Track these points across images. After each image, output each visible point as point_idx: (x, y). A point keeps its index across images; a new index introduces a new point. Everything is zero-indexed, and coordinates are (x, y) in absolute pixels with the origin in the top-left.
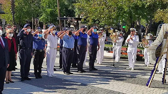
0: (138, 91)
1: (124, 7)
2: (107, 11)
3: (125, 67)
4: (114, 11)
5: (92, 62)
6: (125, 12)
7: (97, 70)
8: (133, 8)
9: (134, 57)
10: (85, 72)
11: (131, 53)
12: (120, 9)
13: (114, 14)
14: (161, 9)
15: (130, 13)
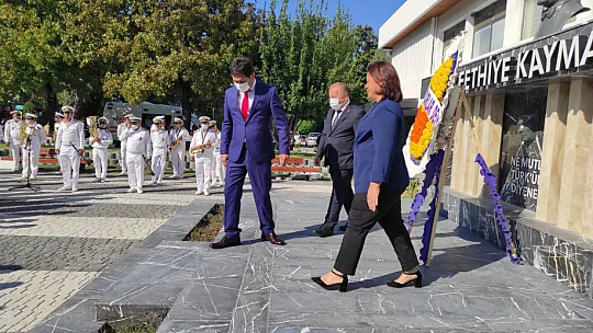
0: (108, 228)
1: (33, 62)
4: (8, 69)
6: (35, 73)
8: (52, 66)
12: (23, 65)
13: (8, 77)
14: (113, 73)
15: (46, 76)
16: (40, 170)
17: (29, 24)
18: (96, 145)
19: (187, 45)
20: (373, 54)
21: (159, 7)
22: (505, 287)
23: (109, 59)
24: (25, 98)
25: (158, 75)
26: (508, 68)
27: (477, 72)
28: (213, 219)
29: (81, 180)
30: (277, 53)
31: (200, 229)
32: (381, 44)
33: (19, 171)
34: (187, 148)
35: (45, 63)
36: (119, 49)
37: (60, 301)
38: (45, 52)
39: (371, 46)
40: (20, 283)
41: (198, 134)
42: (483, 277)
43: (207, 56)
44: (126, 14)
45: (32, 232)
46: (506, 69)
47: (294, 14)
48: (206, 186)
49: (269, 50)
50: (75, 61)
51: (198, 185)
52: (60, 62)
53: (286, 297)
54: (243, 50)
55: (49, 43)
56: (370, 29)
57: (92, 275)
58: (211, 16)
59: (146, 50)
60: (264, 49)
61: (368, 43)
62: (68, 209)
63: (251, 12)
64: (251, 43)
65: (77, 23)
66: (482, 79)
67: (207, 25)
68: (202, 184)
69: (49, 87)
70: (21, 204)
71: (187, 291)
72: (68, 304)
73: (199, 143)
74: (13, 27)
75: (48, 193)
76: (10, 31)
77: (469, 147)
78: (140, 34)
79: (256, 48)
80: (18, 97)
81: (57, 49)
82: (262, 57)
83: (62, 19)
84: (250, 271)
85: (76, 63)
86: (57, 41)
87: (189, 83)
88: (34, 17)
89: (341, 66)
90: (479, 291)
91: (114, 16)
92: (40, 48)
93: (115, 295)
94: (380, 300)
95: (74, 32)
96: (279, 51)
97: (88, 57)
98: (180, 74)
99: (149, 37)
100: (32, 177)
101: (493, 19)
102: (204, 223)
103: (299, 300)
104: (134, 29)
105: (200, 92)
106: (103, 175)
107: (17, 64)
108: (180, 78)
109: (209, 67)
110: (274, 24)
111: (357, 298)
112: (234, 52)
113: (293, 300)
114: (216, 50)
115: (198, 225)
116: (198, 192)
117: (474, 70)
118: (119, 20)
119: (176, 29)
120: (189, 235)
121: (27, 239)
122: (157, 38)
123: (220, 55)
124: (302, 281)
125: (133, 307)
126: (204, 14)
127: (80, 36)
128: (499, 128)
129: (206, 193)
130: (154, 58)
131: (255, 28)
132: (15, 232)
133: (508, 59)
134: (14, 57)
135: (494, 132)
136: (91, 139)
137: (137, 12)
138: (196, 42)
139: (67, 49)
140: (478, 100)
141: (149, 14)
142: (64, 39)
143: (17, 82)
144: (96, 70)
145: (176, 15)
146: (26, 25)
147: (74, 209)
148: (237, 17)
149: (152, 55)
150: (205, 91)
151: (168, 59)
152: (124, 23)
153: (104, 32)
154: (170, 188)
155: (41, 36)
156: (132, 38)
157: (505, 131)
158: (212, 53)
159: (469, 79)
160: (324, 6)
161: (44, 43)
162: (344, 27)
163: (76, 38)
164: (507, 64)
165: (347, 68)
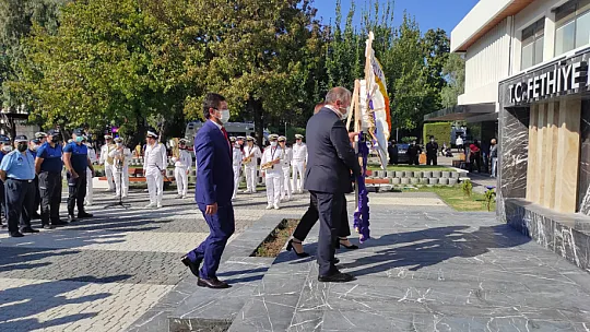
0: (187, 242)
1: (125, 91)
2: (89, 98)
4: (104, 98)
6: (126, 101)
8: (140, 94)
9: (159, 184)
11: (152, 176)
12: (116, 94)
13: (104, 106)
14: (192, 96)
15: (136, 103)
16: (131, 188)
17: (120, 57)
18: (178, 164)
19: (257, 66)
20: (447, 57)
21: (231, 32)
22: (578, 310)
23: (188, 83)
24: (119, 122)
25: (231, 96)
26: (578, 74)
27: (546, 79)
28: (280, 234)
29: (165, 197)
30: (343, 66)
31: (268, 244)
32: (453, 48)
33: (113, 191)
34: (259, 164)
35: (134, 91)
36: (196, 75)
37: (141, 312)
38: (134, 81)
39: (444, 49)
40: (110, 295)
41: (268, 151)
42: (553, 299)
43: (276, 75)
44: (202, 41)
45: (120, 247)
46: (576, 75)
47: (359, 26)
48: (276, 201)
49: (335, 64)
50: (159, 87)
51: (269, 199)
52: (147, 89)
53: (340, 316)
54: (309, 66)
55: (137, 72)
56: (443, 32)
57: (170, 288)
58: (278, 36)
59: (221, 73)
60: (329, 63)
61: (441, 47)
62: (153, 225)
63: (317, 29)
64: (317, 59)
65: (161, 53)
66: (551, 86)
67: (275, 45)
68: (273, 199)
69: (138, 112)
70: (114, 220)
71: (247, 307)
72: (147, 315)
73: (269, 160)
74: (108, 61)
75: (137, 210)
76: (105, 64)
77: (544, 156)
78: (215, 59)
79: (321, 63)
80: (113, 122)
81: (144, 77)
82: (328, 71)
83: (147, 50)
84: (307, 288)
85: (160, 90)
86: (144, 70)
87: (260, 102)
88: (125, 52)
89: (409, 75)
90: (546, 314)
91: (192, 44)
92: (130, 78)
93: (186, 309)
94: (436, 322)
95: (158, 62)
96: (346, 64)
97: (171, 83)
98: (251, 94)
99: (223, 61)
100: (124, 195)
101: (577, 13)
102: (272, 238)
103: (353, 320)
104: (210, 55)
105: (270, 110)
106: (184, 191)
107: (111, 94)
108: (251, 98)
109: (278, 85)
110: (339, 39)
111: (411, 319)
112: (301, 69)
113: (347, 319)
114: (284, 68)
115: (267, 240)
116: (269, 206)
117: (543, 77)
118: (197, 48)
119: (247, 51)
120: (256, 250)
121: (116, 254)
122: (230, 61)
123: (288, 73)
124: (357, 299)
125: (202, 321)
126: (273, 35)
127: (163, 65)
128: (576, 136)
129: (276, 207)
130: (227, 81)
131: (320, 44)
132: (108, 247)
133: (578, 65)
134: (109, 87)
135: (570, 140)
136: (173, 159)
137: (211, 38)
138: (266, 62)
139: (152, 78)
140: (551, 106)
141: (223, 40)
142: (150, 68)
143: (111, 110)
144: (178, 94)
145: (246, 39)
146: (118, 59)
147: (158, 225)
148: (303, 35)
149: (225, 78)
150: (275, 108)
151: (241, 80)
152: (200, 50)
153: (184, 59)
154: (244, 202)
155: (131, 67)
156: (208, 63)
157: (583, 138)
158: (280, 72)
159: (537, 86)
160: (390, 15)
161: (134, 74)
162: (410, 35)
163: (160, 67)
164: (577, 70)
165: (414, 77)
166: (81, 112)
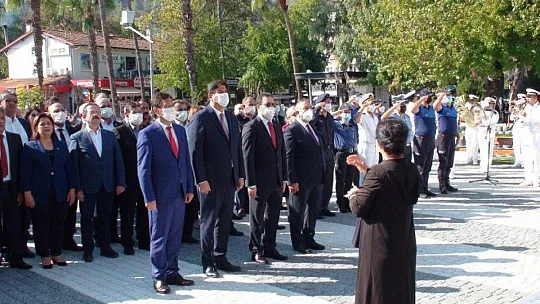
1: (484, 38)
2: (442, 51)
3: (517, 181)
4: (459, 50)
5: (445, 172)
6: (485, 51)
7: (456, 190)
8: (503, 40)
10: (434, 196)
12: (474, 43)
13: (459, 59)
15: (497, 52)
35: (496, 37)
38: (496, 25)
50: (528, 29)
52: (511, 33)
55: (500, 13)
69: (497, 64)
81: (509, 19)
85: (529, 33)
86: (508, 9)
92: (491, 21)
107: (468, 43)
134: (466, 35)
155: (494, 7)
161: (495, 15)
166: (432, 68)
